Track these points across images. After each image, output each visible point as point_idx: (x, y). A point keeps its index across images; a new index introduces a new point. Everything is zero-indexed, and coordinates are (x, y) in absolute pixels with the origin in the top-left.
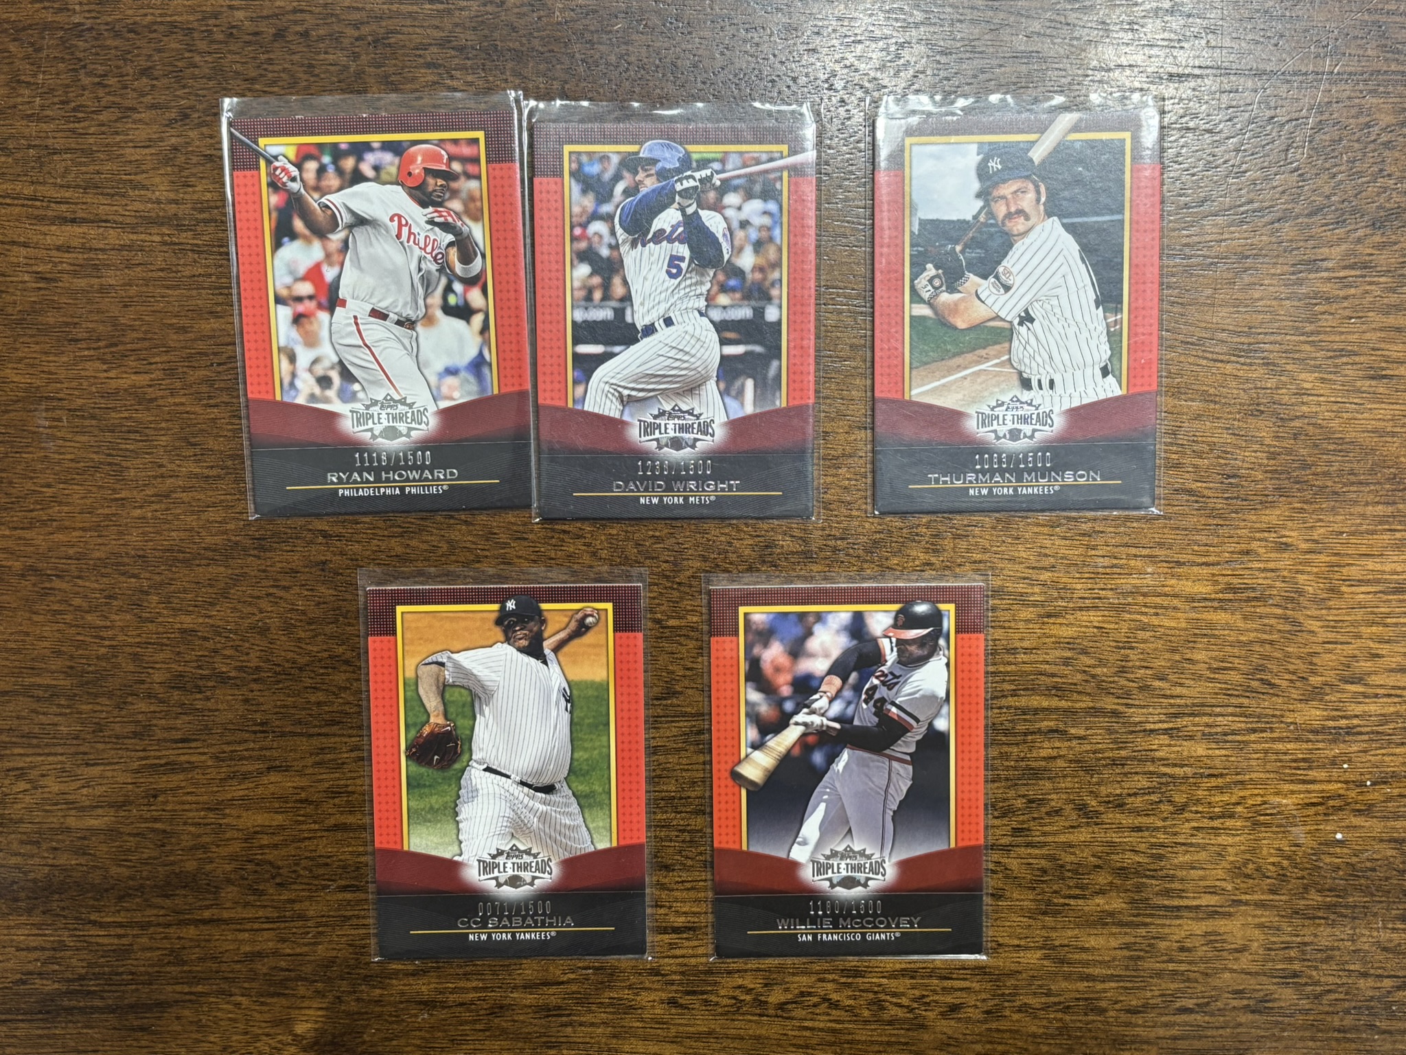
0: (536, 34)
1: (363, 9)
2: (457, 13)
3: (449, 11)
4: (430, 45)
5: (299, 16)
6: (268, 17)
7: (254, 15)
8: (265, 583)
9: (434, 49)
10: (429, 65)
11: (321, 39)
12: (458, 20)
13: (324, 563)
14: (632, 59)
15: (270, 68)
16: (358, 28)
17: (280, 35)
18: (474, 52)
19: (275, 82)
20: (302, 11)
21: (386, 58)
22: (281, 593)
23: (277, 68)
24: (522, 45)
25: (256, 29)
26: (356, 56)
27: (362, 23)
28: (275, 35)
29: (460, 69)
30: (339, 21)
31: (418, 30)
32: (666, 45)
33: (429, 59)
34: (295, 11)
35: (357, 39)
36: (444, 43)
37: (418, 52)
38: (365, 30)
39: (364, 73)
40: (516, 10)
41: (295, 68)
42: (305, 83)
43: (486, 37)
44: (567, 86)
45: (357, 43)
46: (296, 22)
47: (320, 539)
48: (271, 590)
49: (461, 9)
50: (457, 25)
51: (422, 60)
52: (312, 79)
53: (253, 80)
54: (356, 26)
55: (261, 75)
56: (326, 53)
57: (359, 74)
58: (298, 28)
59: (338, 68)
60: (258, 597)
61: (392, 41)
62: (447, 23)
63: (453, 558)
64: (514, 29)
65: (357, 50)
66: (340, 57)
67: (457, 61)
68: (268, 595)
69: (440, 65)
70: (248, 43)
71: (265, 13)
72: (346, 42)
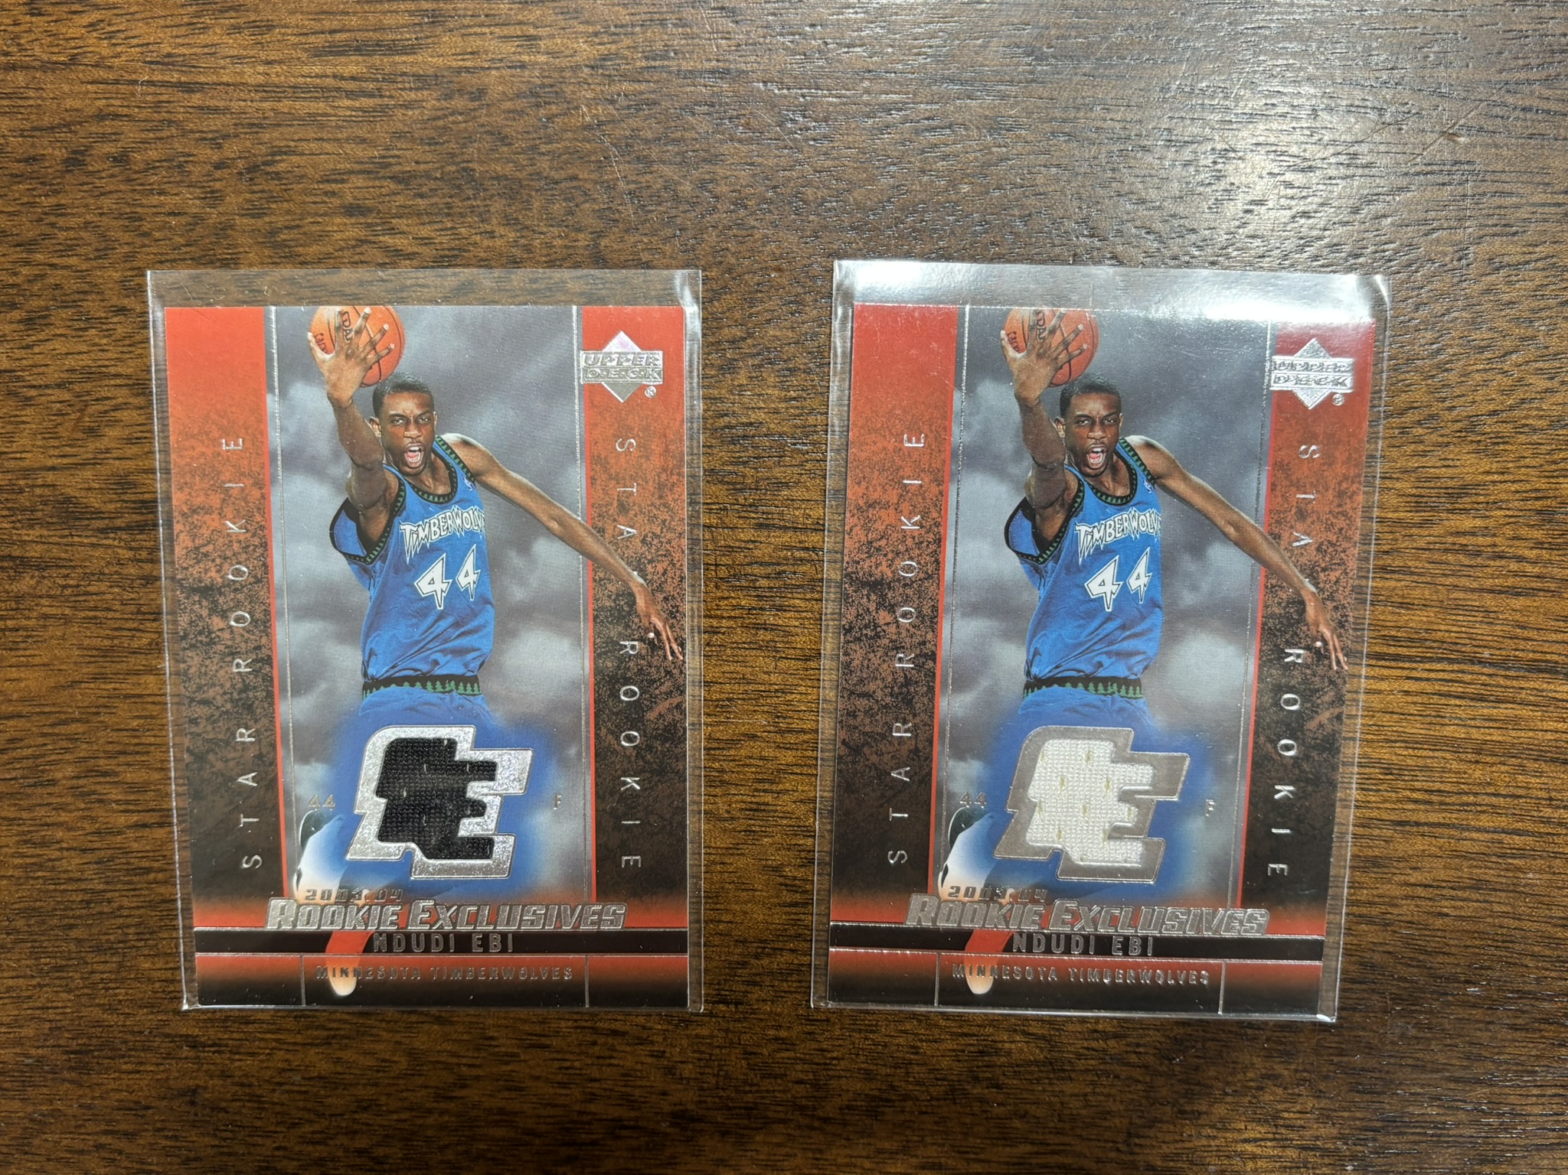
0: (543, 148)
1: (225, 111)
2: (399, 113)
3: (383, 109)
4: (351, 172)
5: (108, 126)
6: (52, 128)
7: (27, 125)
8: (91, 1127)
9: (359, 181)
10: (350, 210)
11: (150, 167)
12: (400, 126)
13: (194, 1091)
14: (722, 189)
15: (61, 222)
16: (220, 147)
17: (75, 161)
18: (432, 184)
19: (71, 248)
20: (116, 116)
21: (272, 199)
22: (122, 1144)
23: (73, 222)
24: (520, 168)
25: (32, 152)
26: (213, 197)
27: (226, 137)
28: (66, 161)
29: (409, 216)
30: (184, 133)
31: (328, 147)
32: (783, 162)
33: (349, 199)
34: (100, 117)
35: (219, 166)
36: (374, 170)
37: (328, 187)
38: (231, 149)
39: (232, 227)
40: (508, 105)
41: (105, 221)
42: (126, 249)
43: (453, 155)
44: (604, 242)
45: (218, 174)
46: (104, 137)
47: (186, 1051)
48: (103, 1139)
49: (407, 106)
50: (399, 135)
51: (337, 202)
52: (138, 241)
53: (29, 245)
54: (216, 141)
55: (46, 236)
56: (161, 193)
57: (224, 229)
58: (109, 148)
59: (183, 220)
60: (82, 1152)
61: (281, 167)
62: (381, 131)
63: (420, 1081)
64: (504, 139)
65: (218, 185)
66: (189, 200)
67: (400, 200)
68: (99, 1147)
69: (370, 210)
70: (18, 177)
71: (46, 121)
72: (196, 171)
